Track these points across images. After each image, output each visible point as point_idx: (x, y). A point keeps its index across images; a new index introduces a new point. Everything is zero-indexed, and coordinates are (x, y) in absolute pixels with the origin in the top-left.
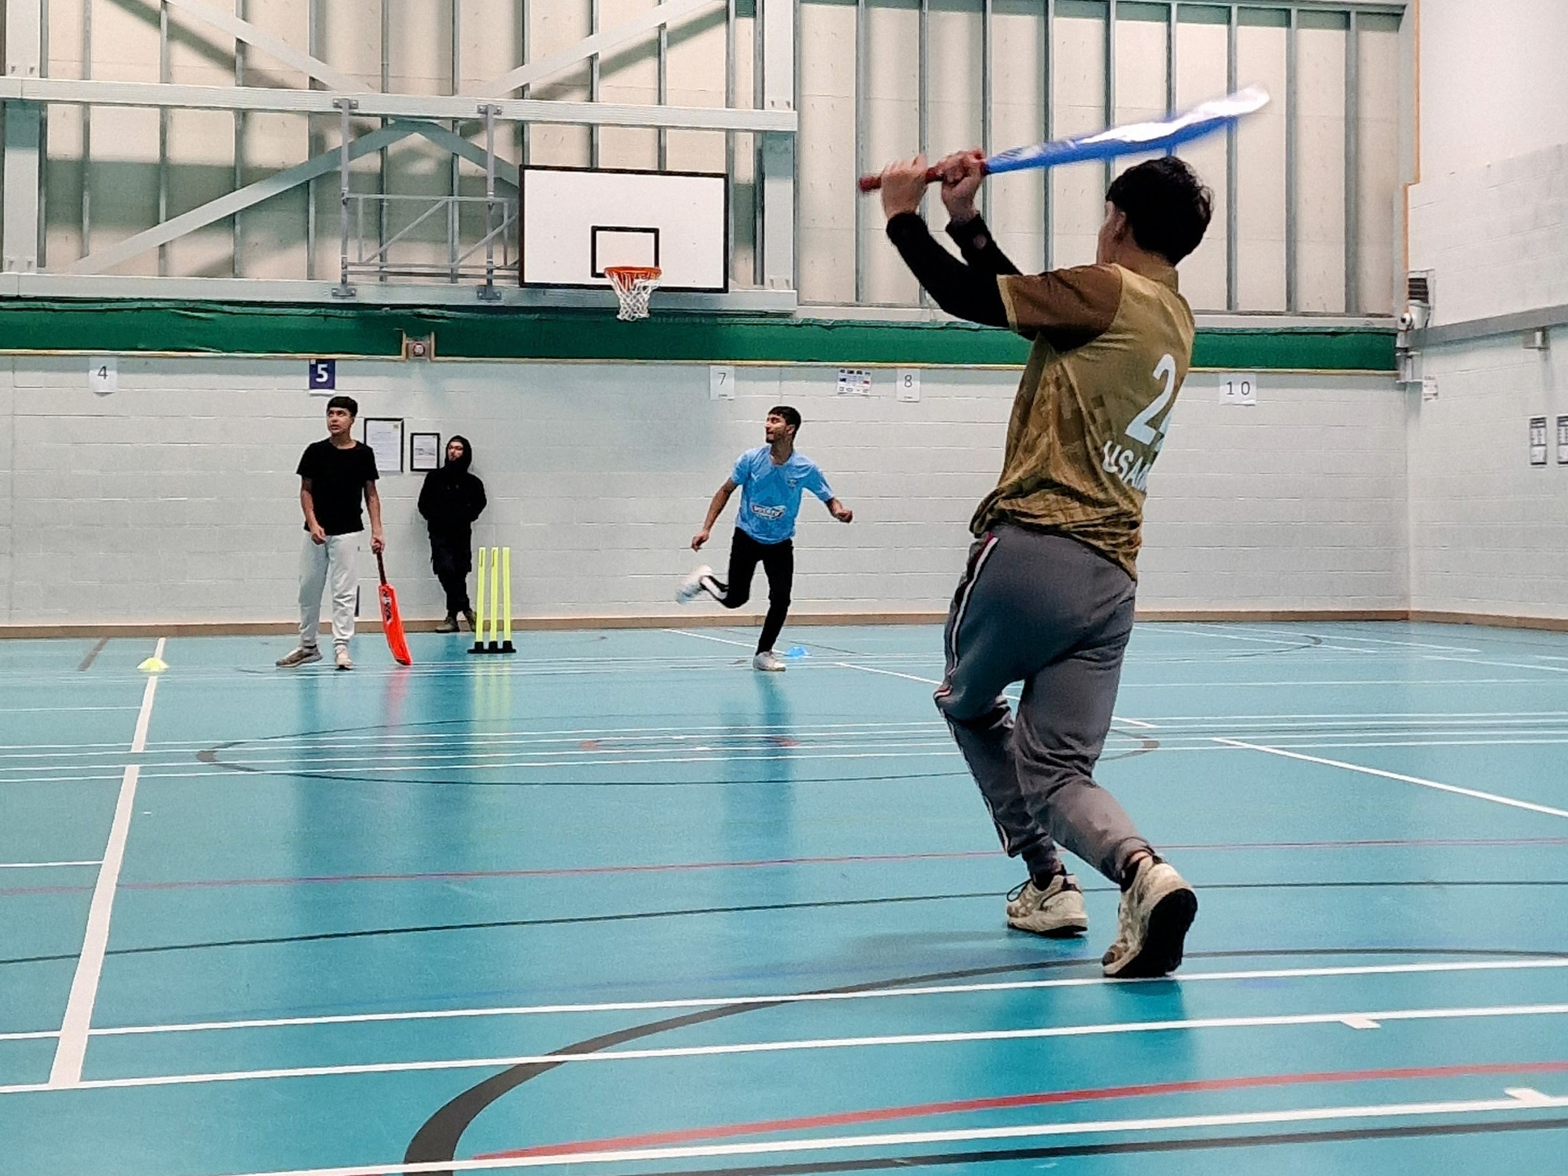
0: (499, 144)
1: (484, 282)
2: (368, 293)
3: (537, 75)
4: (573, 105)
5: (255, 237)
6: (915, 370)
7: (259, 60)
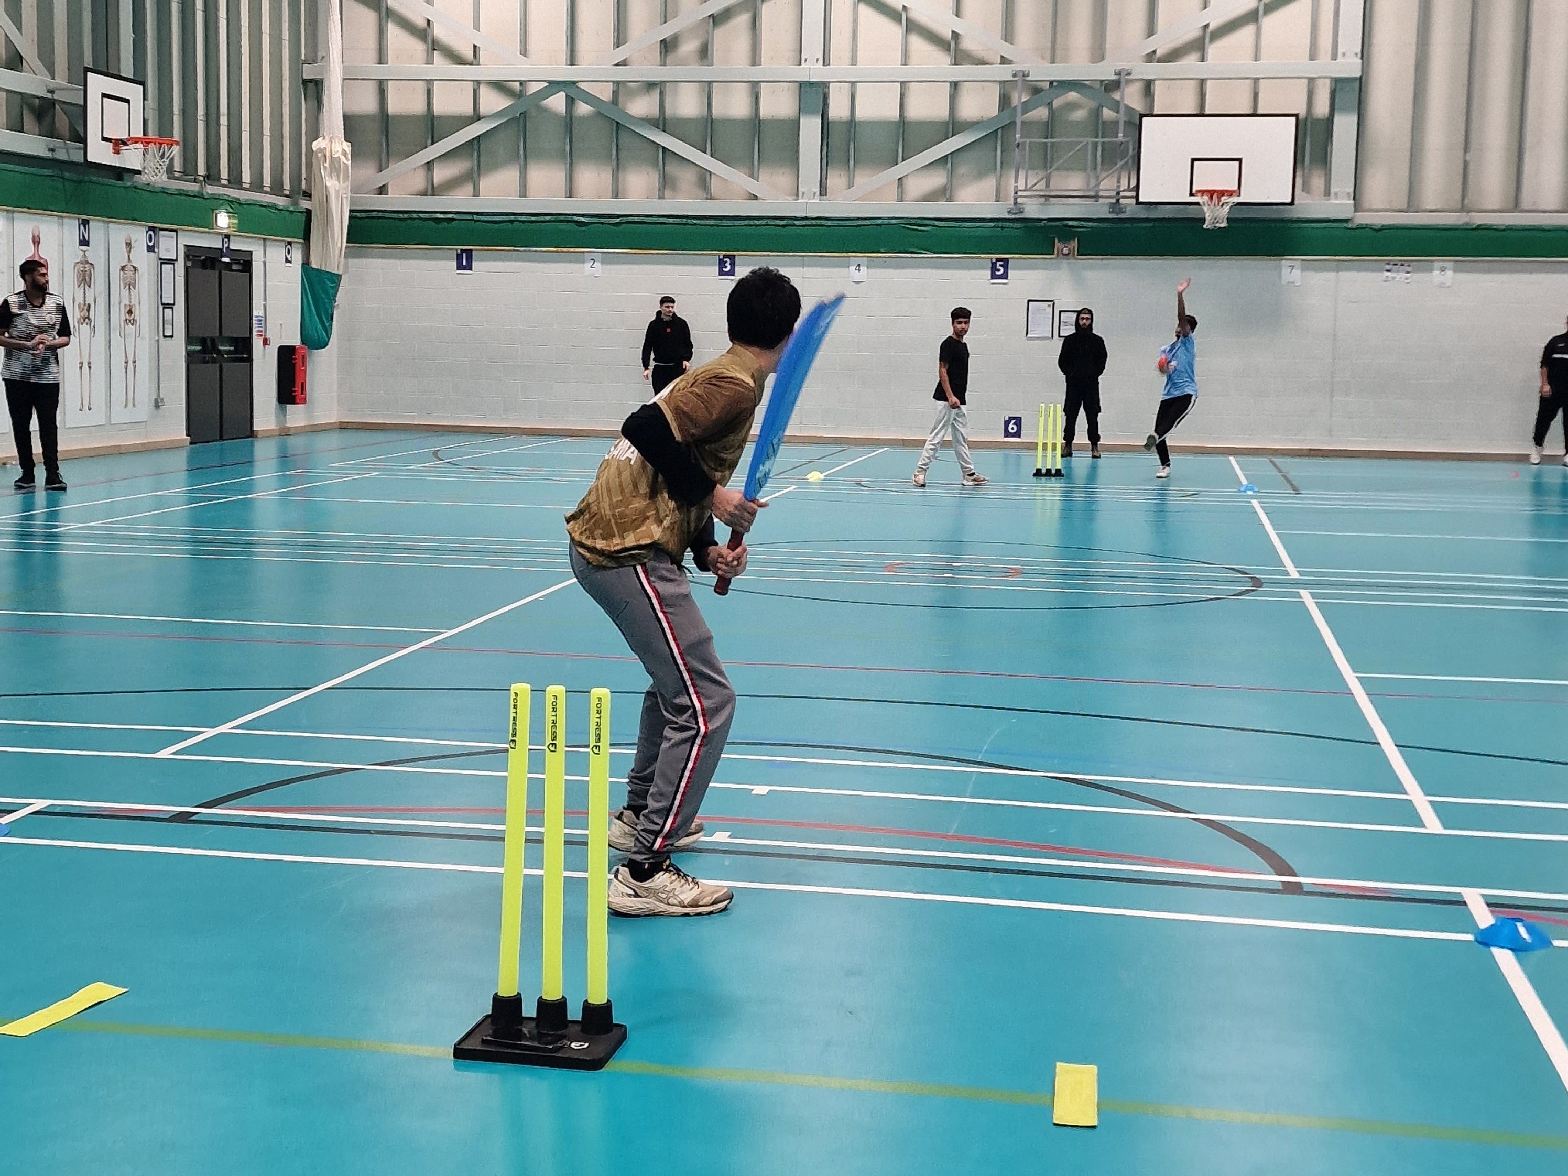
0: (1132, 97)
1: (1114, 201)
2: (1033, 210)
3: (1162, 43)
4: (1190, 64)
5: (962, 170)
6: (1448, 262)
7: (967, 44)
